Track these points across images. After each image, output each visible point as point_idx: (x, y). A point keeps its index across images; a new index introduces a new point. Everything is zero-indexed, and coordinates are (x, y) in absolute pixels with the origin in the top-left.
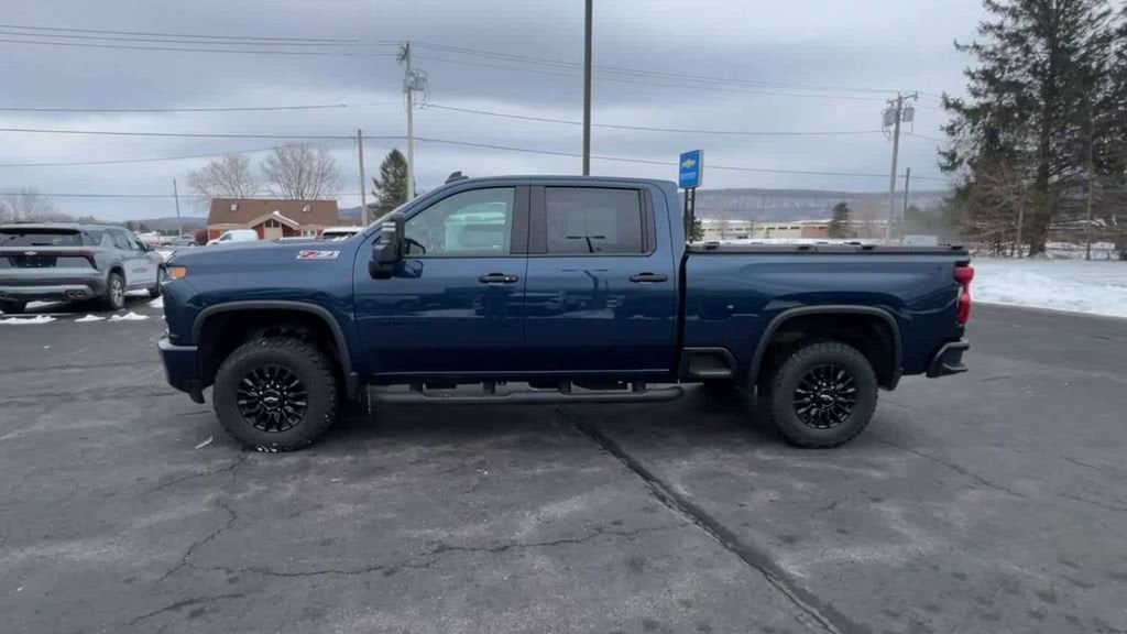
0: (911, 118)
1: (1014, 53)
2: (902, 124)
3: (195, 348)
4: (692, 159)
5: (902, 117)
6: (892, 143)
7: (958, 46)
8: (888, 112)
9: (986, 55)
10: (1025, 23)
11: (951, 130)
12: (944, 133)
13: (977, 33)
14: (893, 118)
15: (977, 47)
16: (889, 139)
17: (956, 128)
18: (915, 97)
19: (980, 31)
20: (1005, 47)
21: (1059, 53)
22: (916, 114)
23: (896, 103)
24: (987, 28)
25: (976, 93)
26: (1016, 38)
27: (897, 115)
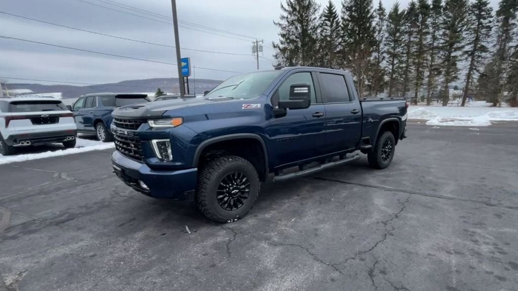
0: (262, 51)
1: (292, 28)
2: (259, 53)
3: (196, 169)
4: (185, 62)
5: (258, 49)
6: (256, 60)
7: (275, 23)
8: (254, 47)
9: (283, 28)
10: (293, 18)
11: (276, 57)
12: (274, 58)
13: (280, 19)
14: (256, 49)
15: (280, 25)
16: (255, 58)
17: (278, 56)
18: (262, 41)
19: (281, 19)
20: (289, 26)
21: (304, 31)
22: (264, 49)
23: (256, 43)
24: (283, 17)
25: (282, 43)
26: (292, 23)
27: (257, 49)
